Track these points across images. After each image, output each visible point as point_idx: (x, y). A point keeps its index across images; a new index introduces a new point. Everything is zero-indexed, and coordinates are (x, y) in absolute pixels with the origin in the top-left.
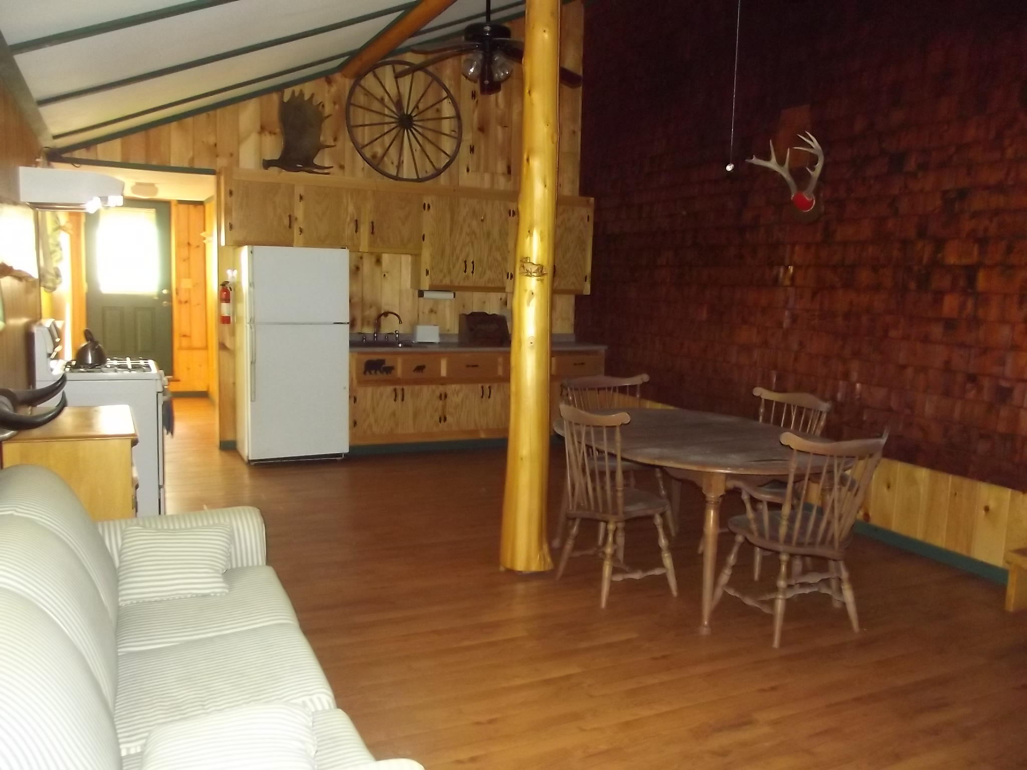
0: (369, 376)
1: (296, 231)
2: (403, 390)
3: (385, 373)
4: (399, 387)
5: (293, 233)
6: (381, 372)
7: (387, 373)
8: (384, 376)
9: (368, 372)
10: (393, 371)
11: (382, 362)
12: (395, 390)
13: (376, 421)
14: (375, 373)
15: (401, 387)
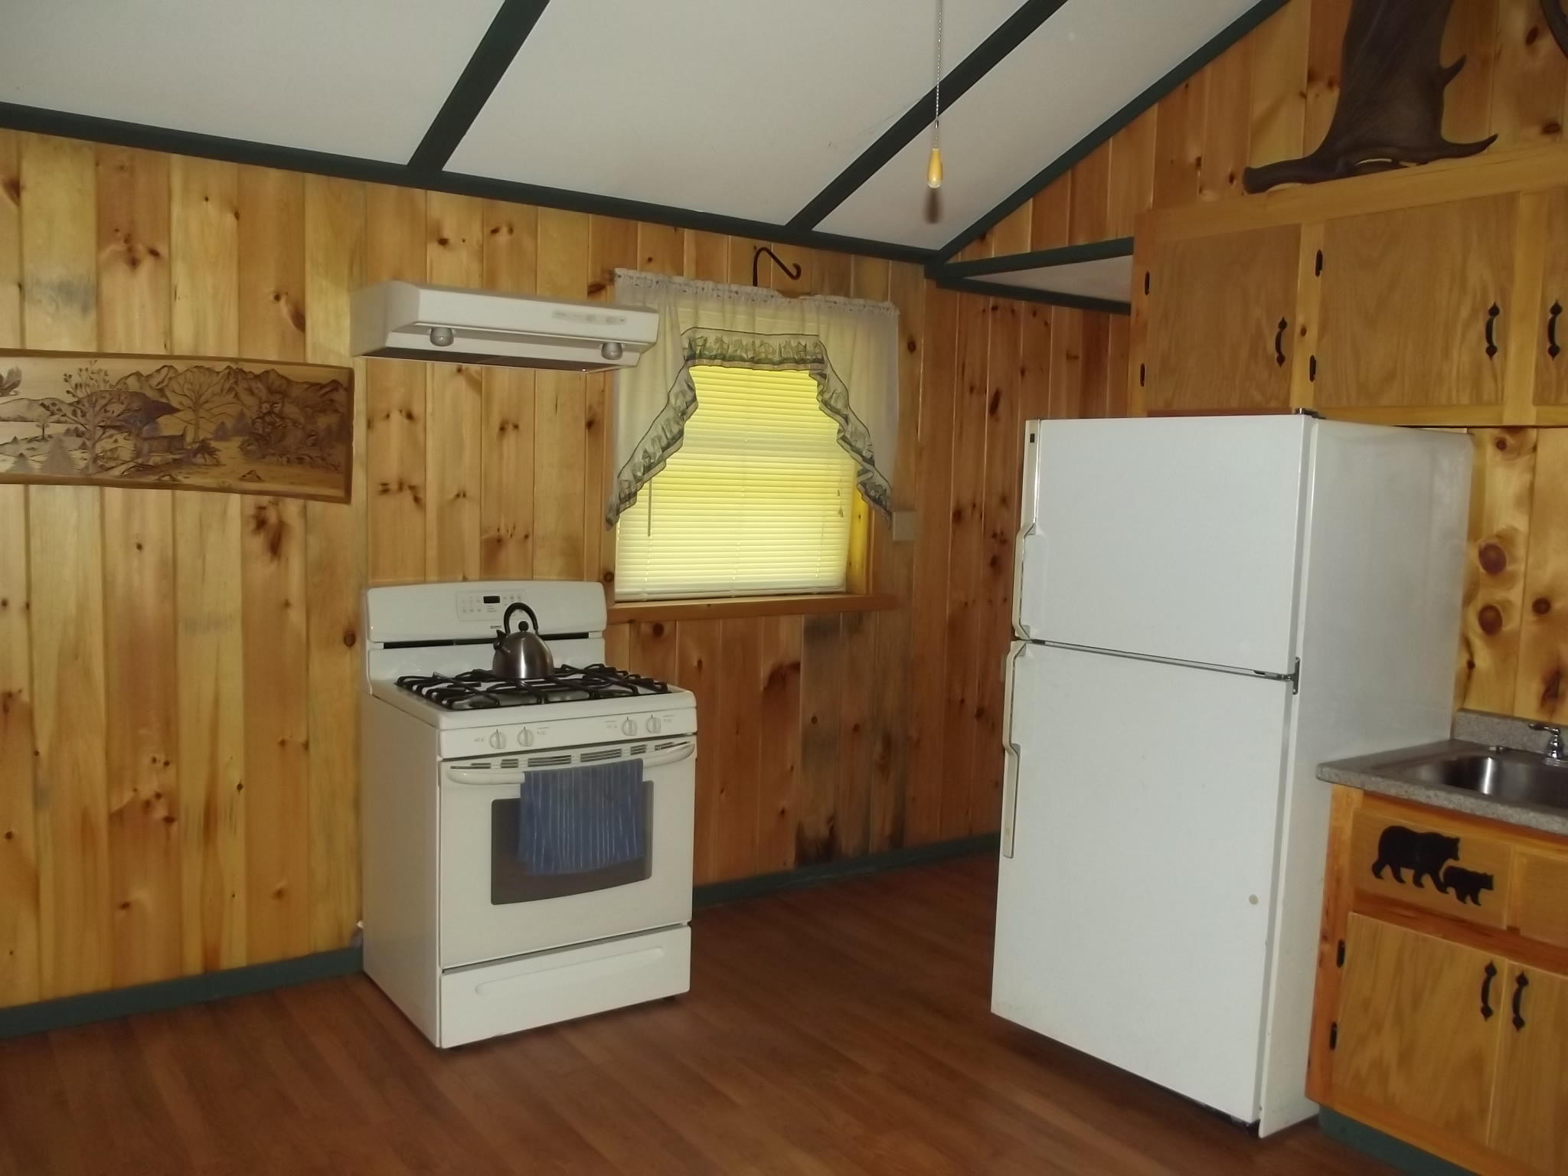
0: (1387, 885)
1: (1299, 369)
2: (1522, 981)
3: (1452, 891)
4: (1507, 966)
5: (1288, 378)
6: (1441, 887)
7: (1461, 897)
8: (1449, 901)
9: (1387, 871)
10: (1484, 894)
11: (1450, 847)
12: (1491, 970)
13: (1405, 1057)
14: (1418, 882)
15: (1519, 966)
